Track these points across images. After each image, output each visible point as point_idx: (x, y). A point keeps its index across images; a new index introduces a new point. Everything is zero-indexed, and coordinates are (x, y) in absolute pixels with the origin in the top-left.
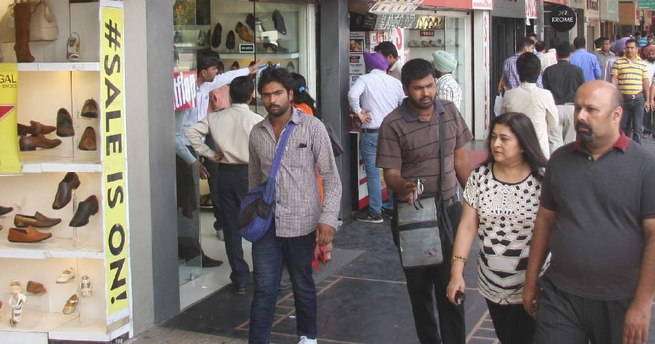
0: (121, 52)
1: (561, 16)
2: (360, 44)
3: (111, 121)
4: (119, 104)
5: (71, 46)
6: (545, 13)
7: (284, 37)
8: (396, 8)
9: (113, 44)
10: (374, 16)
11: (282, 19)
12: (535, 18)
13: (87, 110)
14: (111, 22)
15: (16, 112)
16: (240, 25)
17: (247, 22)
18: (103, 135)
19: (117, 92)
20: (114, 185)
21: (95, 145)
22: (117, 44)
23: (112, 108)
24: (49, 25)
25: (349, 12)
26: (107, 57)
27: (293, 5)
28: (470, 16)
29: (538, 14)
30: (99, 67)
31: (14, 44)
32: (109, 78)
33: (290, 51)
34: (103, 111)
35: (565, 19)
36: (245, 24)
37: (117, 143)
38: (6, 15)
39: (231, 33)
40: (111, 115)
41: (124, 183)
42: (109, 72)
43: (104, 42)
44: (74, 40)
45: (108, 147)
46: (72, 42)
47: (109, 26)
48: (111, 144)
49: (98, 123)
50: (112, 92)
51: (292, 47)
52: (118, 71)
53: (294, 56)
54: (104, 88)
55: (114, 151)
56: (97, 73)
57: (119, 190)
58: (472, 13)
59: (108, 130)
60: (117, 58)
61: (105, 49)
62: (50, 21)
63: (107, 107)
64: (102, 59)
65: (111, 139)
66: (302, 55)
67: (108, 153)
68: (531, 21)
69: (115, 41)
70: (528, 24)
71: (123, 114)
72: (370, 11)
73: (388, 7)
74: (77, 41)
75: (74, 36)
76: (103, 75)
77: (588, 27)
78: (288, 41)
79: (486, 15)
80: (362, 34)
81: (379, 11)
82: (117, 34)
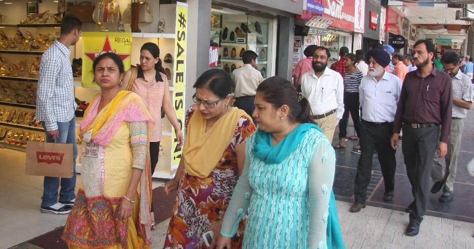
0: (185, 30)
1: (398, 40)
2: (299, 43)
3: (179, 65)
4: (183, 57)
5: (160, 25)
6: (389, 39)
7: (260, 36)
8: (318, 25)
9: (182, 25)
10: (308, 28)
11: (260, 26)
12: (384, 41)
13: (167, 58)
14: (181, 14)
15: (131, 59)
16: (237, 28)
17: (241, 27)
18: (175, 72)
19: (183, 50)
20: (179, 98)
21: (170, 77)
22: (184, 26)
23: (180, 58)
24: (149, 15)
25: (295, 25)
26: (179, 32)
27: (266, 19)
28: (351, 36)
29: (386, 39)
30: (175, 36)
31: (130, 24)
32: (179, 42)
33: (263, 43)
34: (175, 59)
35: (400, 42)
36: (240, 28)
37: (181, 77)
38: (126, 9)
39: (232, 33)
40: (180, 62)
41: (183, 98)
42: (179, 39)
43: (178, 23)
44: (162, 23)
45: (177, 78)
46: (160, 24)
47: (181, 16)
48: (178, 77)
49: (172, 66)
50: (180, 50)
51: (265, 41)
52: (184, 40)
53: (265, 46)
54: (177, 47)
55: (180, 81)
56: (173, 40)
57: (181, 101)
58: (353, 34)
59: (177, 70)
60: (183, 33)
61: (178, 27)
62: (149, 13)
63: (177, 57)
64: (176, 32)
65: (178, 74)
66: (269, 46)
67: (177, 82)
68: (382, 42)
69: (183, 24)
70: (381, 43)
71: (185, 62)
72: (306, 25)
73: (315, 24)
74: (163, 23)
75: (162, 21)
76: (177, 41)
77: (409, 49)
78: (262, 38)
79: (360, 36)
80: (300, 37)
81: (310, 25)
82: (184, 20)
